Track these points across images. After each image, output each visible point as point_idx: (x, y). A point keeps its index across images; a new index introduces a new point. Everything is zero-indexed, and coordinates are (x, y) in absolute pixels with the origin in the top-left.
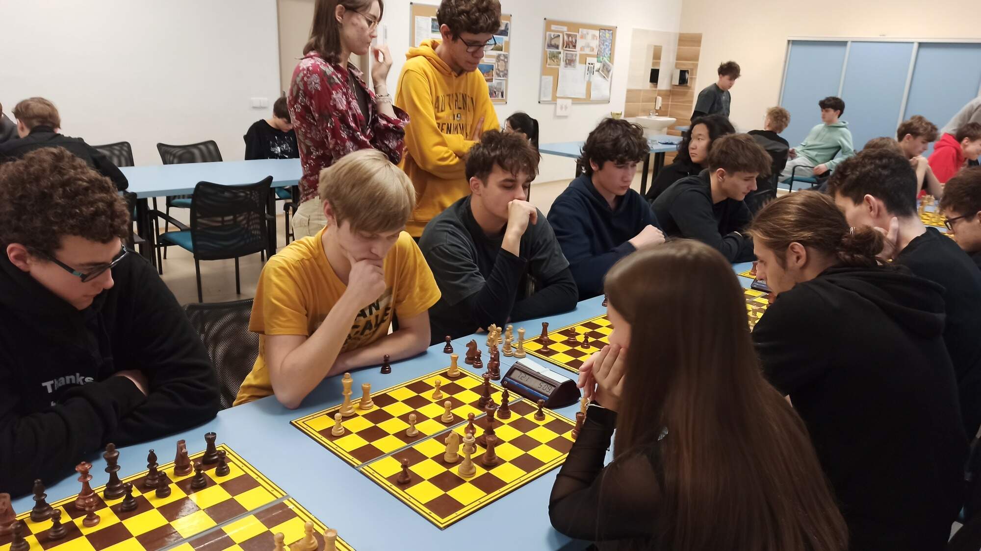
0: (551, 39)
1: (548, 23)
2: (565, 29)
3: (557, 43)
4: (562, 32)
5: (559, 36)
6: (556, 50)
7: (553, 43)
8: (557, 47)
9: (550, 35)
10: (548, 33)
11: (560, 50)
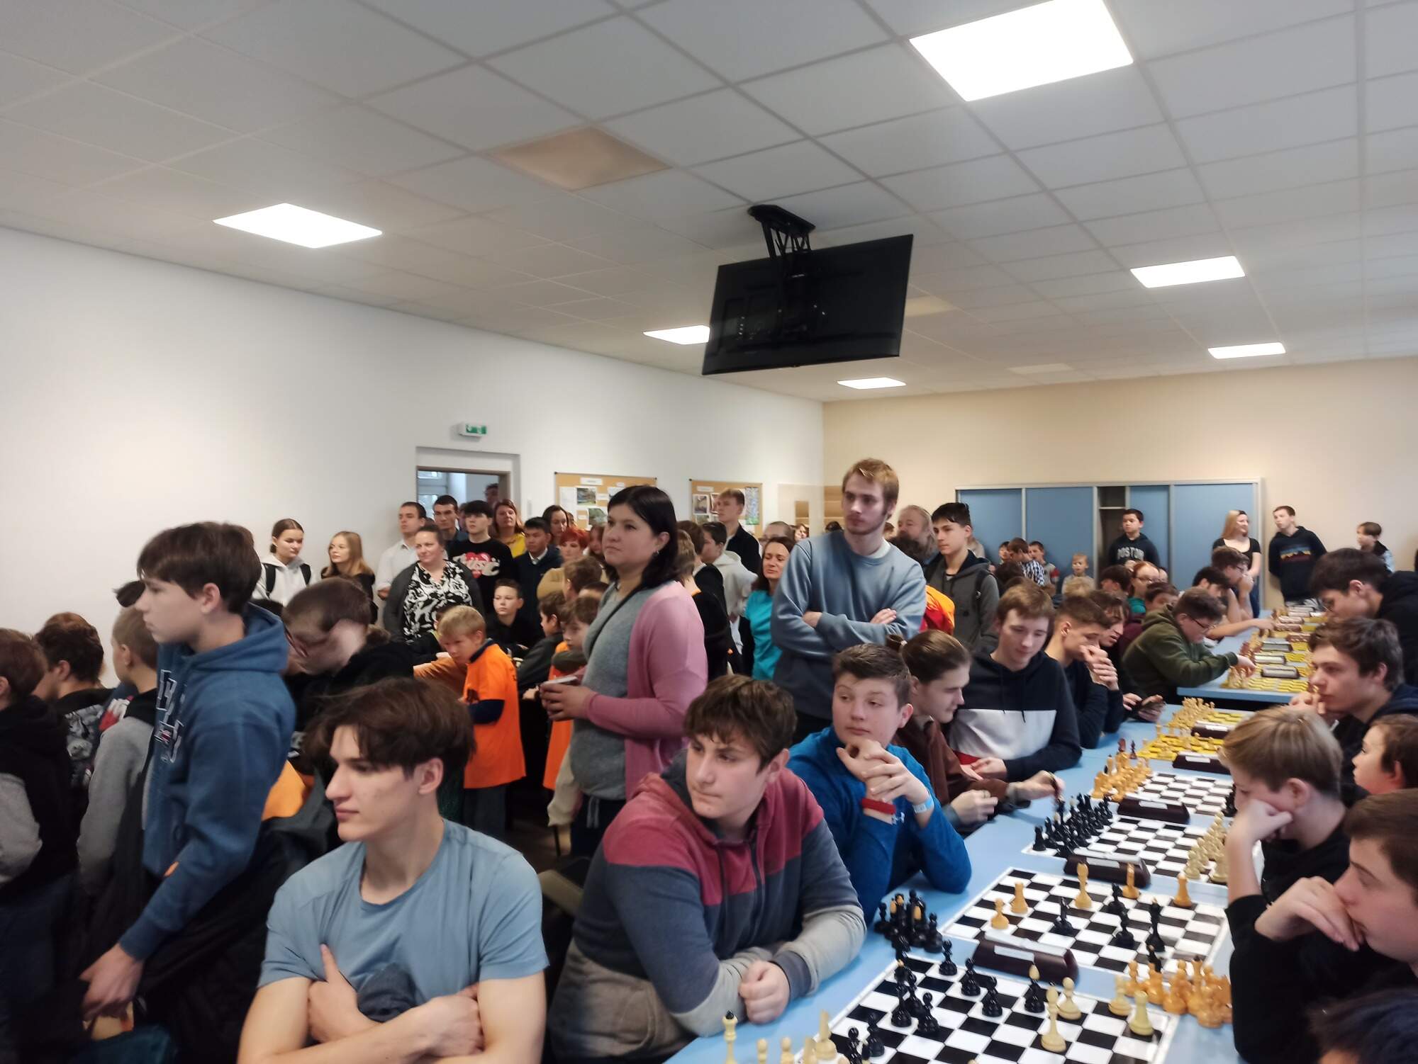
0: (699, 501)
1: (694, 484)
2: (711, 489)
3: (704, 506)
4: (709, 493)
5: (705, 497)
6: (703, 514)
7: (701, 505)
8: (704, 510)
9: (697, 497)
10: (695, 495)
11: (708, 513)
